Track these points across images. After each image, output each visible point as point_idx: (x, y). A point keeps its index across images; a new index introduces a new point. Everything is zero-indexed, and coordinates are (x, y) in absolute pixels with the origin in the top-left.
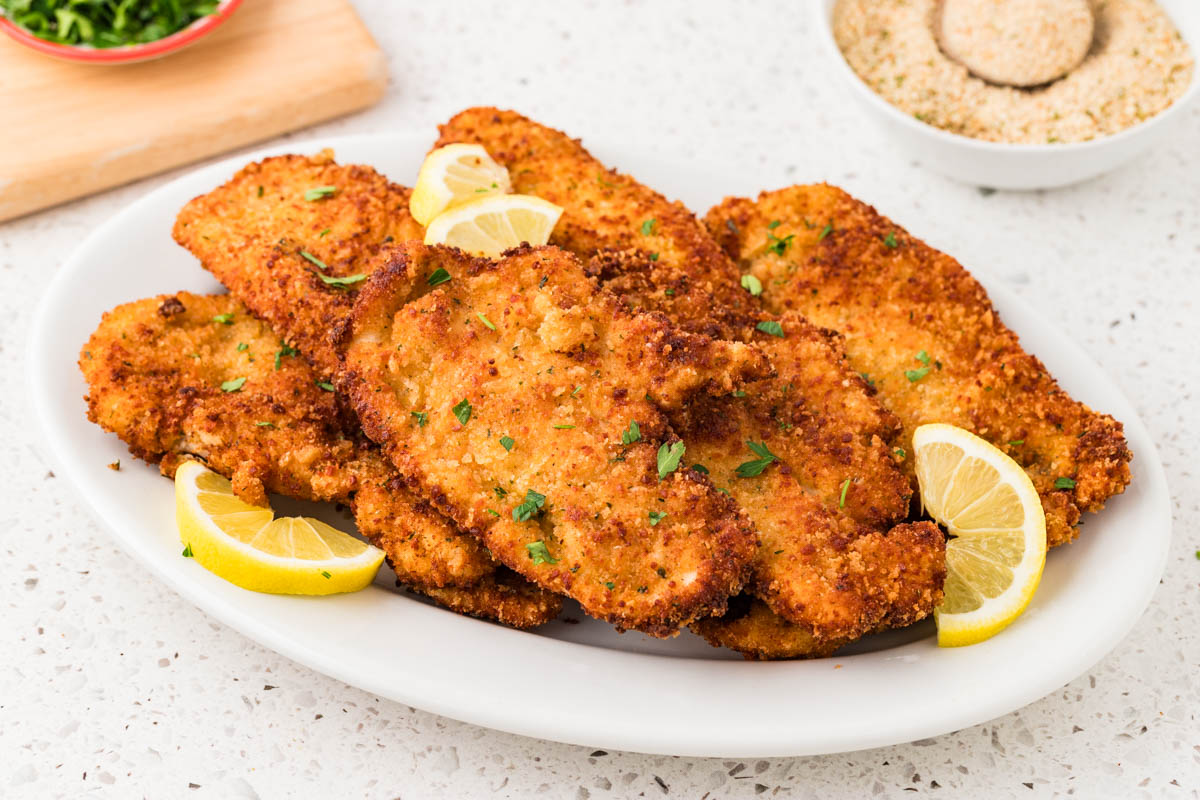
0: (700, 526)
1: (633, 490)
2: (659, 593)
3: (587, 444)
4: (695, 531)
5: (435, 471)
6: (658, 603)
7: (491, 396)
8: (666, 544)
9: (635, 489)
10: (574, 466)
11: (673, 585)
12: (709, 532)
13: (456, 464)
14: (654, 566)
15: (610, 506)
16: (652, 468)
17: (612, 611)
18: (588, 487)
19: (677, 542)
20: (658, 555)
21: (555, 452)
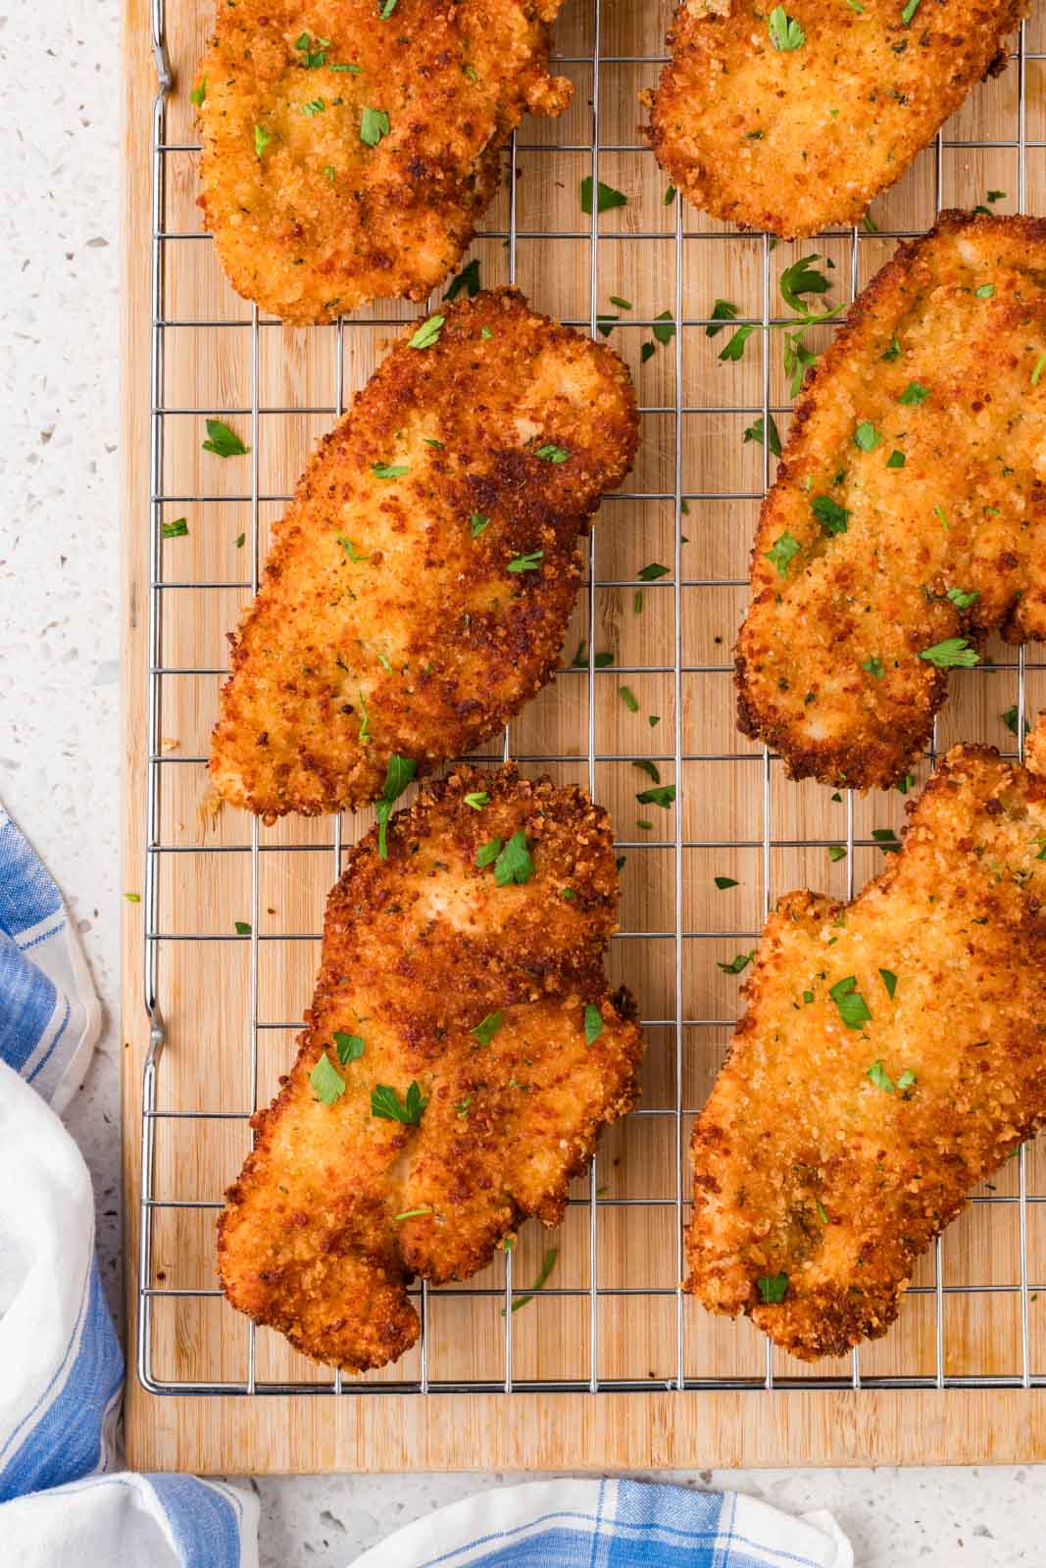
0: (881, 718)
1: (897, 627)
2: (787, 703)
3: (933, 552)
4: (873, 715)
5: (832, 396)
6: (773, 709)
7: (946, 419)
8: (846, 690)
9: (899, 630)
10: (899, 550)
11: (801, 717)
12: (877, 731)
13: (850, 414)
14: (816, 686)
15: (868, 610)
16: (932, 640)
17: (749, 661)
18: (880, 576)
19: (853, 699)
20: (833, 685)
21: (908, 520)
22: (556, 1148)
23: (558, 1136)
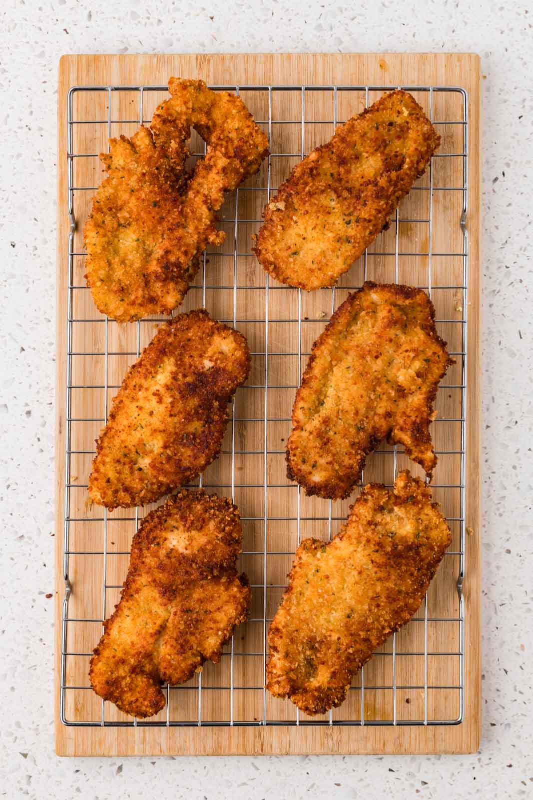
0: (341, 474)
2: (305, 468)
3: (360, 412)
4: (337, 472)
6: (300, 470)
7: (365, 362)
8: (327, 463)
9: (347, 441)
10: (347, 411)
11: (310, 473)
12: (339, 478)
13: (329, 359)
14: (316, 462)
15: (335, 433)
17: (291, 452)
18: (340, 421)
19: (330, 467)
20: (322, 461)
21: (350, 400)
22: (217, 634)
23: (218, 630)
